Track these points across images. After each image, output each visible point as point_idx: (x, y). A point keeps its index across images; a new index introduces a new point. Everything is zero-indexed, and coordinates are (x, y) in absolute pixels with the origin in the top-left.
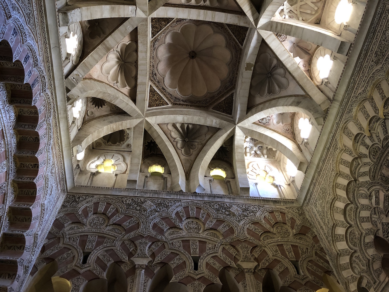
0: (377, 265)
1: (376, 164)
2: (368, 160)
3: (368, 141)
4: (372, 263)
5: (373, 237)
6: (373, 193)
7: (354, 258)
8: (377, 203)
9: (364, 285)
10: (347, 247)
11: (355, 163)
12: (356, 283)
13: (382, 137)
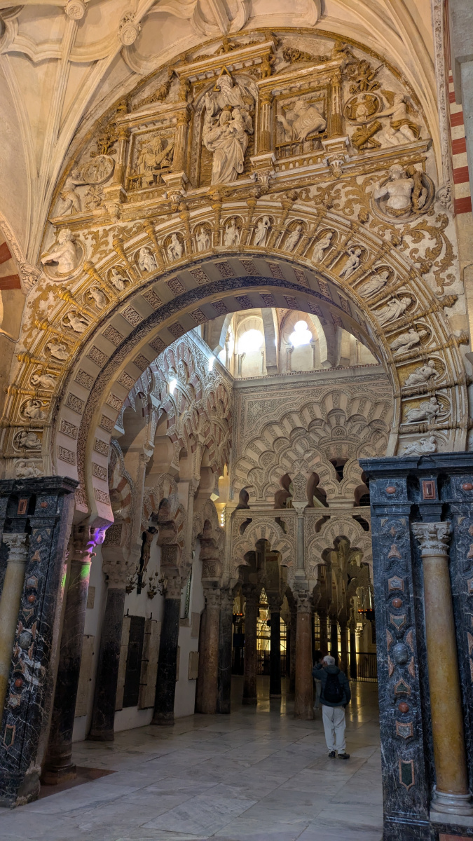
0: (273, 490)
1: (332, 439)
2: (329, 430)
3: (342, 421)
4: (269, 486)
5: (285, 473)
6: (312, 452)
7: (255, 470)
8: (309, 460)
9: (248, 491)
10: (257, 461)
11: (318, 421)
12: (244, 486)
13: (354, 432)
